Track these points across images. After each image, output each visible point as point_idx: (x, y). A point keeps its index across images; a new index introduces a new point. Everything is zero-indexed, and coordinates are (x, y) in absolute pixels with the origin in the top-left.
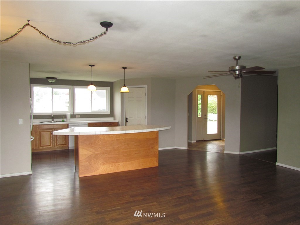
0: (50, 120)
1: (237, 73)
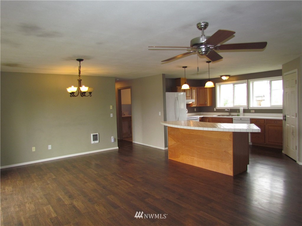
0: (228, 114)
1: (204, 50)
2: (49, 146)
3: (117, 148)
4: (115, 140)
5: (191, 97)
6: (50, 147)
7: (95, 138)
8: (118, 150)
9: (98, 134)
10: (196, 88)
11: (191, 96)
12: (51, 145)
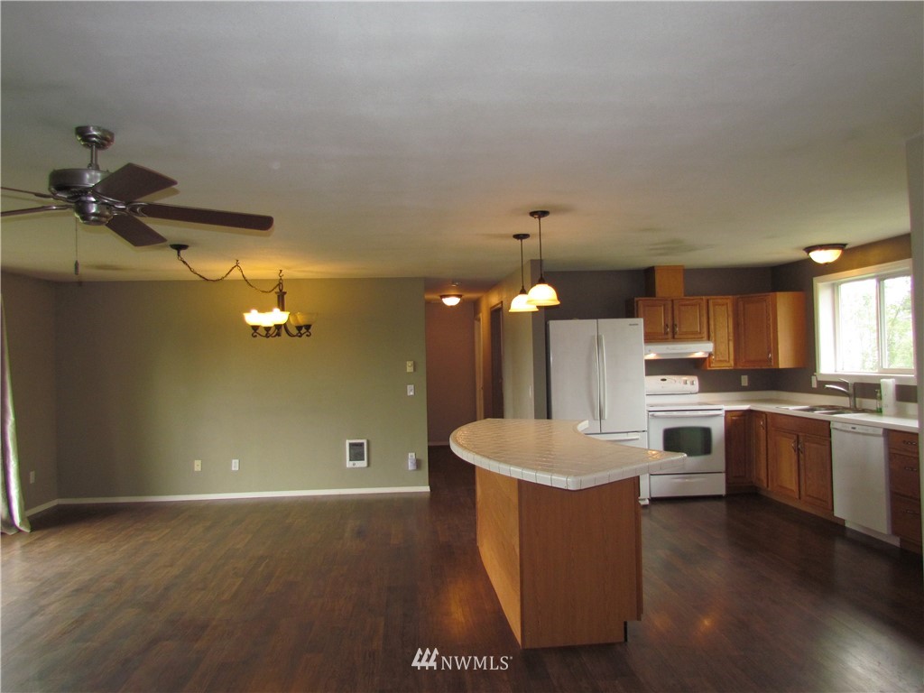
2: (233, 461)
3: (427, 489)
4: (418, 464)
5: (705, 335)
6: (235, 465)
7: (357, 451)
8: (429, 495)
9: (365, 441)
10: (729, 301)
11: (705, 330)
12: (237, 461)
